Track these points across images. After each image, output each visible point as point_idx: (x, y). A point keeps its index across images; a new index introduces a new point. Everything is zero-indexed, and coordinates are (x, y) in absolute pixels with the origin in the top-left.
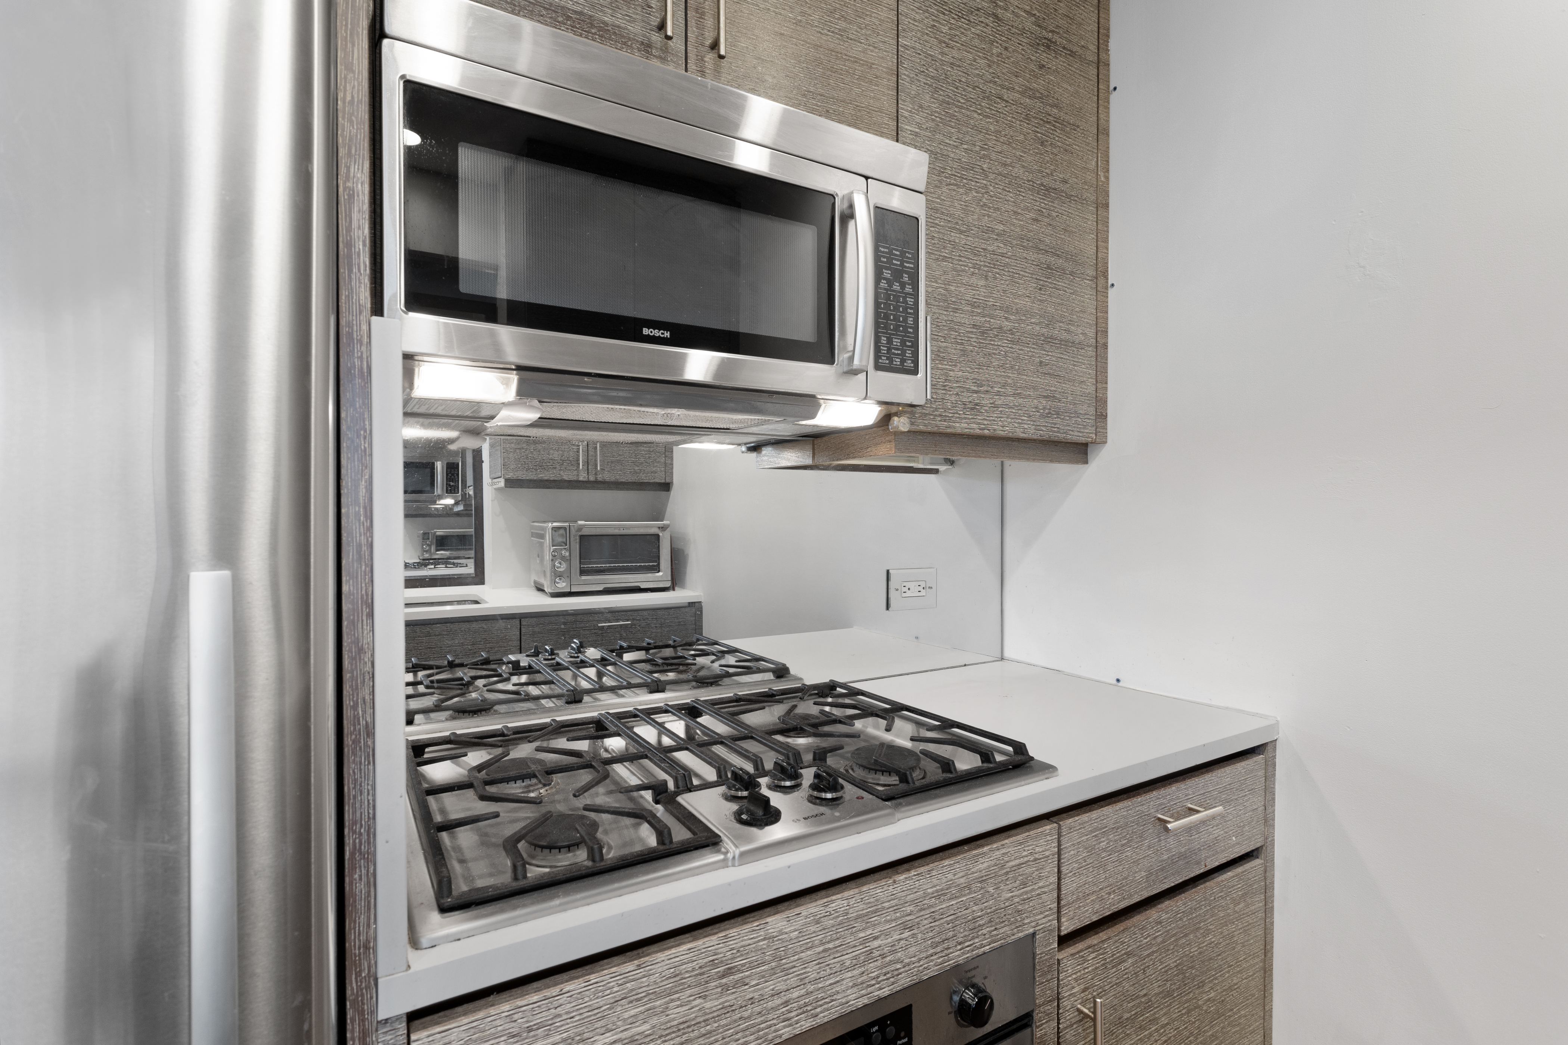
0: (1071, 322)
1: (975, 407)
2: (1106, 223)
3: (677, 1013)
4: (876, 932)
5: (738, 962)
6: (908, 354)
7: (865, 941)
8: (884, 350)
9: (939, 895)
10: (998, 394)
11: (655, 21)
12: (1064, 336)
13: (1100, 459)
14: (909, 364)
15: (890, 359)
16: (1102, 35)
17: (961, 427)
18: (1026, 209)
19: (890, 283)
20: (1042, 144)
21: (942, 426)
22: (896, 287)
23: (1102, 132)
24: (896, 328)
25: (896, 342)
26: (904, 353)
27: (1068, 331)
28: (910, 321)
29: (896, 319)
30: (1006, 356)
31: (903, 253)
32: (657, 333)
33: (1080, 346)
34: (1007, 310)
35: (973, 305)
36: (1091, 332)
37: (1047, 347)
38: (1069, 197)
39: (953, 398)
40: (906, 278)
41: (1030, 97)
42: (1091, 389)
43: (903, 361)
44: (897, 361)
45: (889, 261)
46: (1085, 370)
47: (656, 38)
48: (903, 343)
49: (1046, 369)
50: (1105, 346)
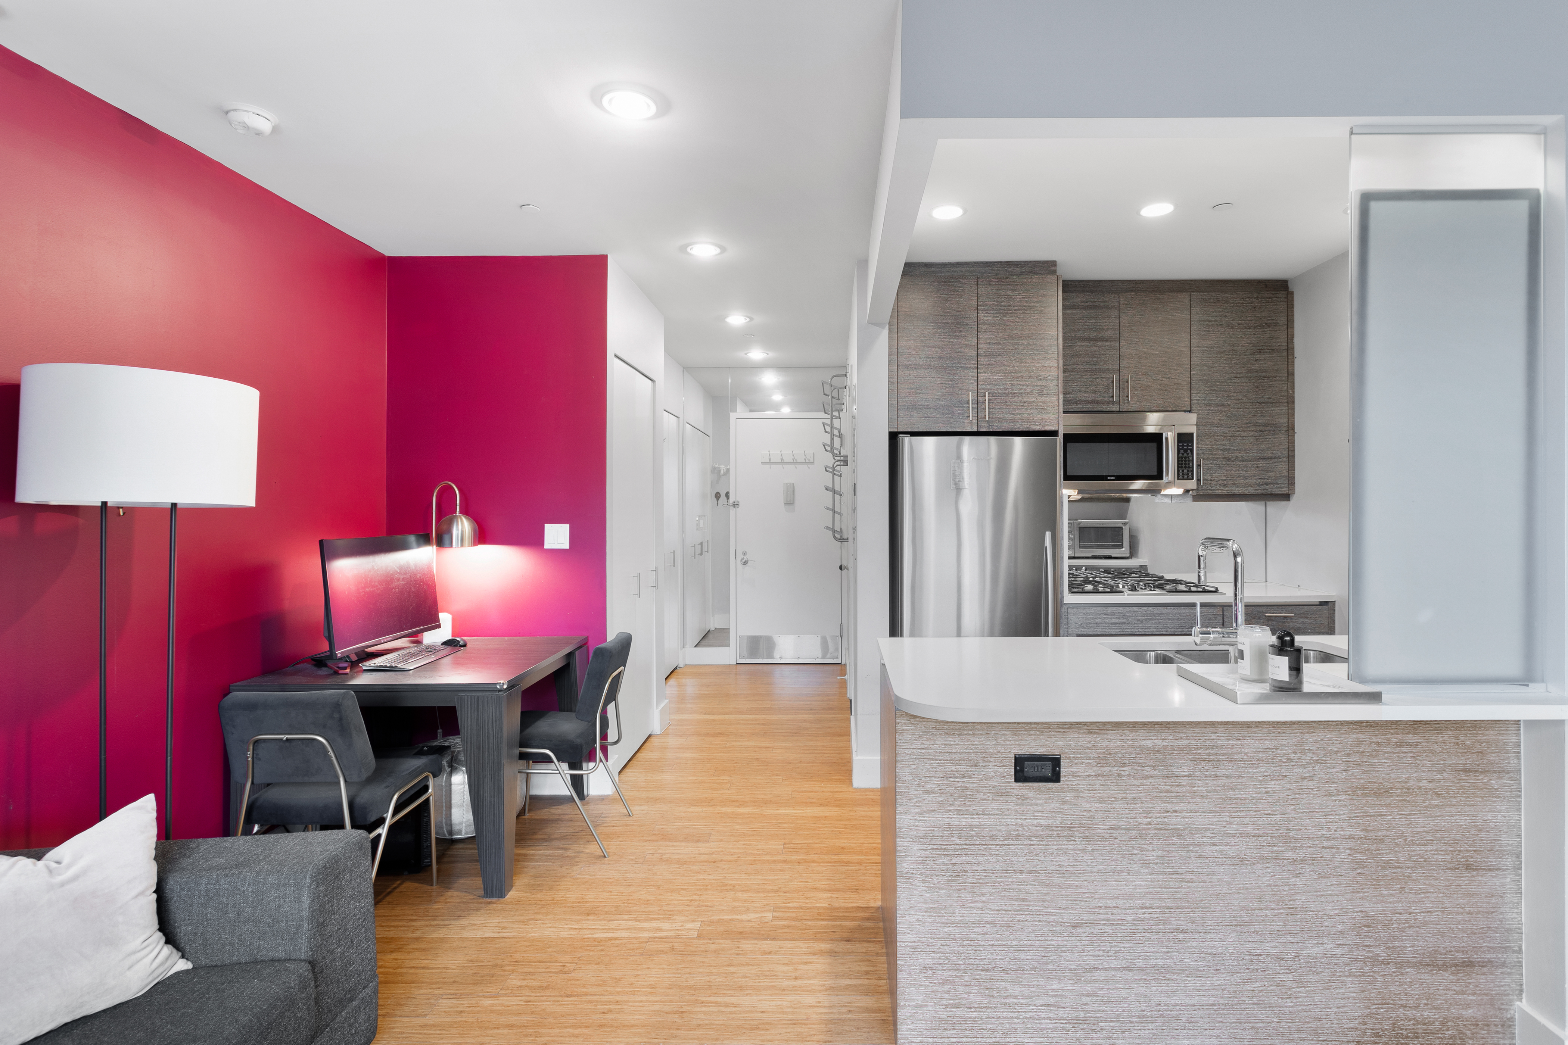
0: (1274, 449)
1: (1225, 485)
2: (1293, 409)
3: (1113, 620)
4: (1162, 618)
5: (1126, 614)
6: (1190, 474)
7: (1158, 619)
8: (1181, 474)
9: (1180, 615)
10: (1236, 480)
11: (1111, 395)
12: (1270, 455)
13: (1294, 499)
14: (1190, 477)
15: (1183, 477)
16: (1290, 338)
17: (1218, 492)
18: (1250, 412)
19: (1183, 454)
20: (1257, 387)
21: (1210, 492)
22: (1185, 455)
23: (1290, 375)
24: (1185, 467)
25: (1185, 471)
26: (1188, 474)
27: (1272, 453)
28: (1191, 464)
29: (1185, 464)
30: (1239, 466)
31: (1188, 445)
32: (1111, 478)
33: (1279, 457)
34: (1240, 450)
35: (1224, 451)
36: (1285, 452)
37: (1261, 460)
38: (1272, 403)
39: (1215, 483)
40: (1189, 451)
41: (1251, 373)
42: (1285, 473)
43: (1188, 477)
44: (1186, 477)
45: (1183, 447)
46: (1283, 466)
47: (1111, 399)
48: (1188, 471)
49: (1260, 469)
50: (1294, 456)
